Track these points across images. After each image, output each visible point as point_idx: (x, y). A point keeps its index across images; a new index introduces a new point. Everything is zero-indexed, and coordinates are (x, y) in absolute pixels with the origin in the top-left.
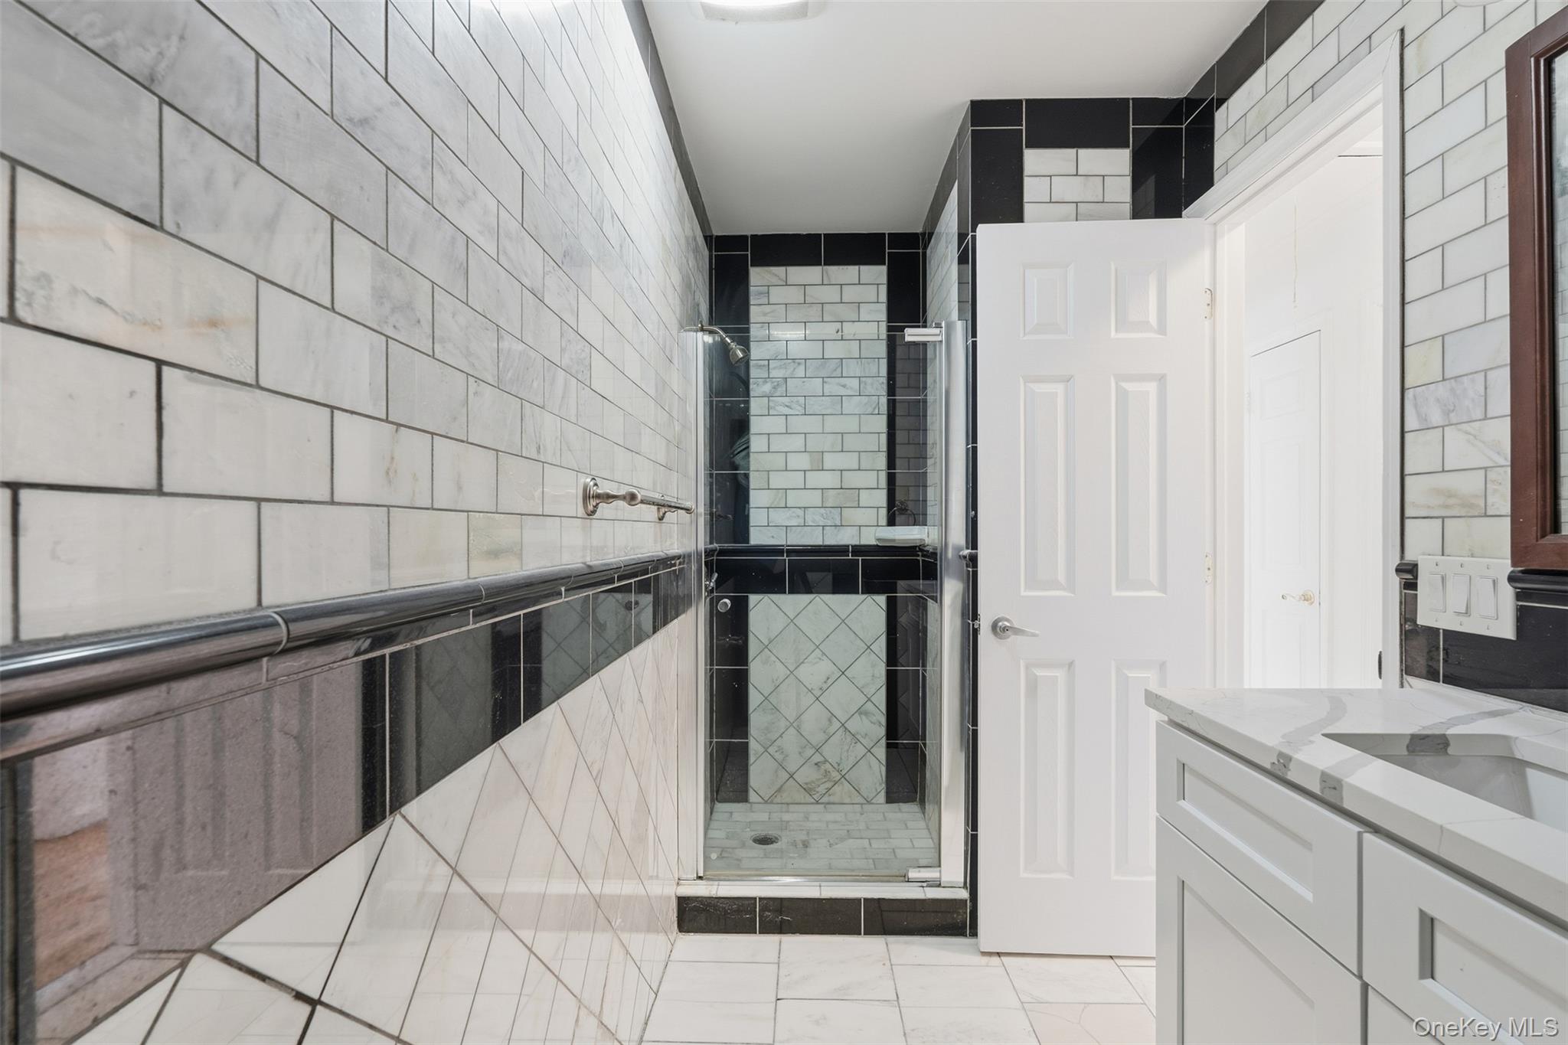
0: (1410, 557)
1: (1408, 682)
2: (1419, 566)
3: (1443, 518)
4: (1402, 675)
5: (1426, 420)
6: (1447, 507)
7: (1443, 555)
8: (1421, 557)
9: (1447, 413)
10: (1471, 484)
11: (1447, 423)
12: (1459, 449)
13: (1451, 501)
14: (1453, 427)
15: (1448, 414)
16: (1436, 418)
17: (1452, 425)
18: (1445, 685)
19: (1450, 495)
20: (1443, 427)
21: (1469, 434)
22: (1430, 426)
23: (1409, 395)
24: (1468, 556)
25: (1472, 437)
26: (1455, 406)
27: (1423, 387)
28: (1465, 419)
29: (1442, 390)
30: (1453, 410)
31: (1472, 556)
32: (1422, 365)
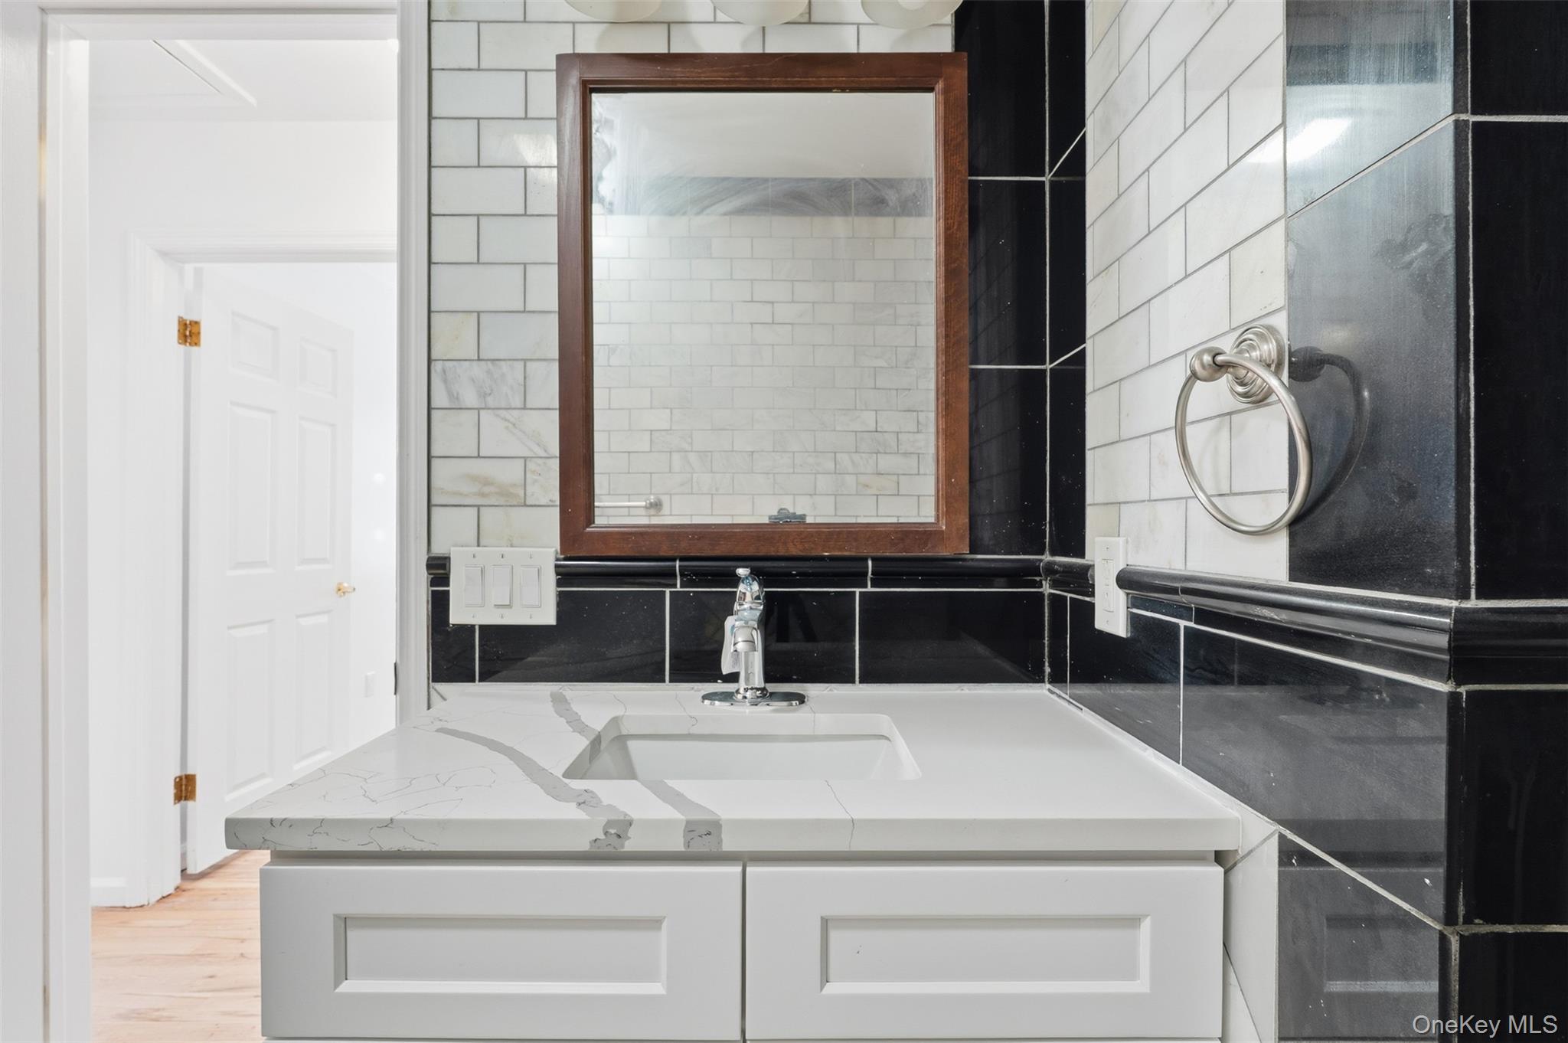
0: (438, 550)
1: (435, 690)
2: (452, 559)
3: (479, 507)
4: (429, 684)
5: (457, 398)
6: (483, 495)
7: (478, 546)
8: (452, 549)
9: (483, 395)
10: (511, 472)
11: (483, 406)
12: (496, 436)
13: (487, 490)
14: (489, 411)
15: (484, 397)
16: (470, 398)
17: (489, 409)
18: (481, 683)
19: (487, 482)
20: (479, 409)
21: (509, 421)
22: (463, 407)
23: (437, 367)
24: (507, 546)
25: (511, 426)
26: (492, 390)
27: (455, 363)
28: (503, 405)
29: (478, 370)
30: (490, 394)
31: (512, 546)
32: (455, 338)
